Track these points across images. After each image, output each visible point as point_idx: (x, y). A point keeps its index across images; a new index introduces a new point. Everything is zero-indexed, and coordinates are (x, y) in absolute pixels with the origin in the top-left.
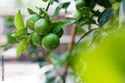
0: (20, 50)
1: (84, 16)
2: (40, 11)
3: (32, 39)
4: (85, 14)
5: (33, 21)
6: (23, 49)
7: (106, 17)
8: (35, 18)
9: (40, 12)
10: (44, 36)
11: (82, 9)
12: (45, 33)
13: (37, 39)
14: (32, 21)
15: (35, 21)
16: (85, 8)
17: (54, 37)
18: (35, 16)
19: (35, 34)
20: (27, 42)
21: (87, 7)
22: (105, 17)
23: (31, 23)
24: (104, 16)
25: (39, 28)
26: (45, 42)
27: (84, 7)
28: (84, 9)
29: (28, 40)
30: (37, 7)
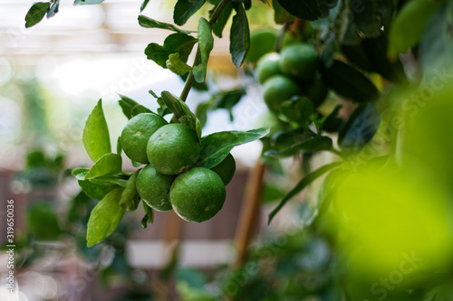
0: (97, 228)
1: (295, 126)
2: (159, 107)
3: (138, 188)
4: (299, 121)
5: (143, 132)
6: (109, 226)
7: (364, 131)
8: (148, 122)
9: (159, 110)
10: (179, 177)
11: (288, 103)
12: (182, 166)
13: (154, 186)
14: (138, 134)
15: (148, 132)
16: (298, 101)
17: (208, 177)
18: (148, 119)
19: (151, 172)
20: (122, 201)
21: (305, 99)
22: (359, 131)
23: (136, 139)
24: (358, 126)
25: (165, 152)
26: (182, 194)
27: (295, 98)
28: (294, 103)
29: (124, 193)
30: (151, 92)
